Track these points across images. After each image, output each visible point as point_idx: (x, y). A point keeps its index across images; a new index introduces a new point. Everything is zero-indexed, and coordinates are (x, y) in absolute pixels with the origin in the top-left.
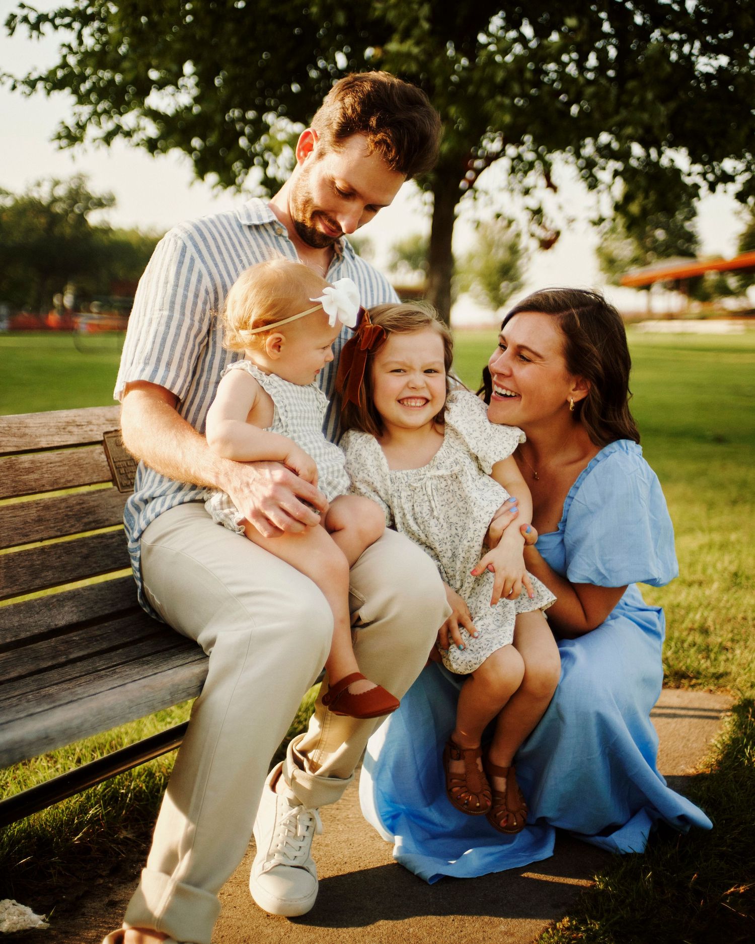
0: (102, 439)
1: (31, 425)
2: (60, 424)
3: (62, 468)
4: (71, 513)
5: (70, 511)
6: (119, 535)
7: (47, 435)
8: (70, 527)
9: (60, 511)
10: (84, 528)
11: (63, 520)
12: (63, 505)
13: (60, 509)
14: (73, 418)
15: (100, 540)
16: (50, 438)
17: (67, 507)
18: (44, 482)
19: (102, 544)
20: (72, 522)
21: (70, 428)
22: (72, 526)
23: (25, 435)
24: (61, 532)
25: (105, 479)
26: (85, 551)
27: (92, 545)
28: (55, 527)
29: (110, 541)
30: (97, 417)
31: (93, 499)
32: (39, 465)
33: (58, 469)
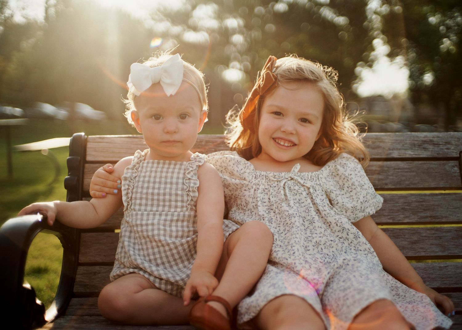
0: (458, 155)
1: (387, 141)
2: (416, 142)
3: (409, 174)
4: (408, 208)
5: (407, 206)
6: (456, 231)
7: (400, 149)
8: (404, 218)
9: (398, 205)
10: (419, 220)
11: (398, 211)
12: (402, 200)
13: (397, 203)
14: (432, 139)
15: (433, 232)
16: (403, 151)
17: (405, 203)
18: (388, 181)
19: (436, 235)
20: (407, 214)
21: (426, 146)
22: (407, 217)
23: (378, 147)
24: (393, 220)
25: (453, 186)
26: (415, 238)
27: (424, 235)
28: (388, 215)
29: (444, 234)
30: (456, 140)
31: (434, 199)
32: (386, 169)
33: (405, 174)
